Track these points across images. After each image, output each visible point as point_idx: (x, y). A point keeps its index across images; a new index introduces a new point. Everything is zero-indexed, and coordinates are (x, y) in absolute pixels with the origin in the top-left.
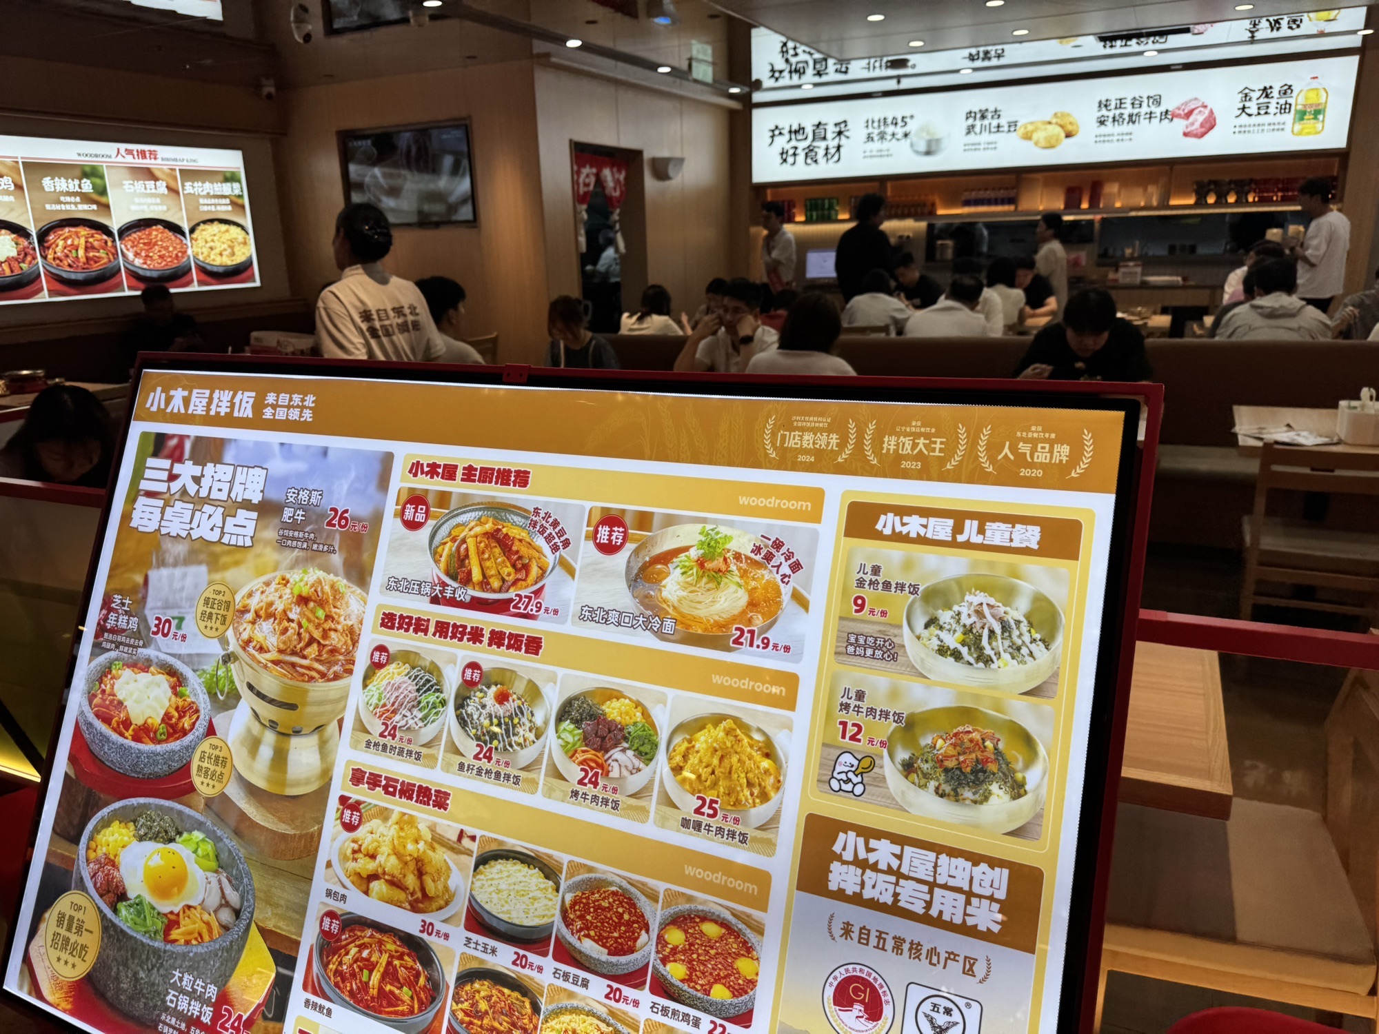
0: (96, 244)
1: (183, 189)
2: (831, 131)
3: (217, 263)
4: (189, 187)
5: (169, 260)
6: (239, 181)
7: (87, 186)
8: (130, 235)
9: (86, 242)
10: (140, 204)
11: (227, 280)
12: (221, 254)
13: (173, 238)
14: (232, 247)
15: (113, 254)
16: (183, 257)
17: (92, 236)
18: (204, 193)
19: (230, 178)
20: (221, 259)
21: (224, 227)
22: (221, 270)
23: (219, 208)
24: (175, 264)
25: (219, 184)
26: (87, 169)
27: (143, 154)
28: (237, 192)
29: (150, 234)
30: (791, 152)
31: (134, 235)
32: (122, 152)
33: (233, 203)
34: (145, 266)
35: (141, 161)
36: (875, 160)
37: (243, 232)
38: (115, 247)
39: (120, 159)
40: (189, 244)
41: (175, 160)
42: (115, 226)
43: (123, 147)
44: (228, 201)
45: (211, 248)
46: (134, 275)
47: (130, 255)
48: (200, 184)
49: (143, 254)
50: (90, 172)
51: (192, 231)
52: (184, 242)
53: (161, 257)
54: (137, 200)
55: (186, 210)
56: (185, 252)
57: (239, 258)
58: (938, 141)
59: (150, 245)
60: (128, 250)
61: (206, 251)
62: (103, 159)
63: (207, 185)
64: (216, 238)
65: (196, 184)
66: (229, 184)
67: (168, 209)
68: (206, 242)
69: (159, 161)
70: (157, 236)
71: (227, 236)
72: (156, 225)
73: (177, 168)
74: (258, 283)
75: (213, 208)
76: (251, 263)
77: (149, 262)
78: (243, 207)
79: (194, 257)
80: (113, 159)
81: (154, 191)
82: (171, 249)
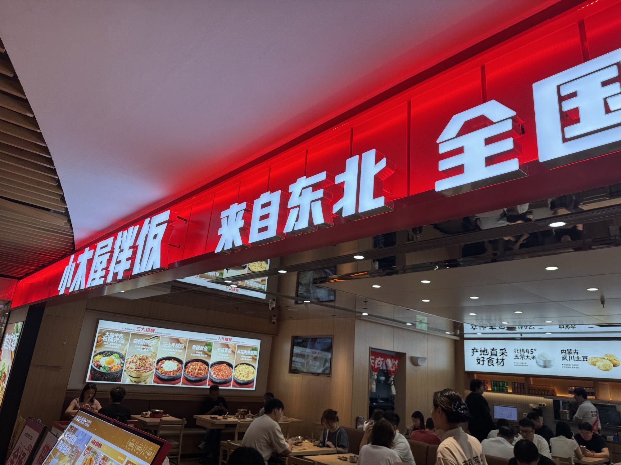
0: (202, 368)
1: (237, 352)
2: (499, 353)
3: (241, 379)
4: (239, 352)
5: (225, 376)
6: (257, 351)
7: (206, 349)
8: (214, 366)
9: (200, 367)
10: (221, 356)
11: (244, 386)
12: (243, 376)
13: (229, 369)
14: (248, 374)
15: (207, 372)
16: (230, 376)
17: (202, 366)
18: (244, 354)
19: (254, 349)
20: (243, 378)
21: (247, 366)
22: (242, 382)
23: (247, 359)
24: (227, 378)
25: (250, 351)
26: (208, 343)
27: (227, 339)
28: (255, 354)
29: (221, 367)
30: (482, 359)
31: (216, 366)
32: (221, 338)
33: (253, 358)
34: (216, 378)
35: (226, 341)
36: (520, 367)
37: (254, 369)
38: (208, 370)
39: (219, 340)
40: (233, 371)
41: (237, 342)
42: (210, 363)
43: (221, 336)
44: (251, 357)
45: (241, 374)
46: (211, 381)
47: (212, 373)
48: (243, 350)
49: (217, 373)
50: (209, 344)
51: (236, 367)
52: (232, 370)
53: (222, 375)
54: (220, 354)
55: (236, 359)
56: (231, 374)
57: (250, 379)
58: (549, 361)
59: (220, 370)
60: (212, 371)
61: (238, 374)
62: (214, 340)
63: (246, 351)
64: (243, 370)
65: (242, 350)
66: (253, 351)
67: (230, 358)
68: (240, 371)
69: (232, 342)
70: (223, 367)
71: (248, 370)
72: (224, 364)
73: (237, 345)
74: (254, 389)
75: (245, 359)
76: (254, 381)
77: (218, 376)
78: (256, 360)
79: (234, 376)
80: (217, 341)
81: (227, 352)
82: (227, 372)
